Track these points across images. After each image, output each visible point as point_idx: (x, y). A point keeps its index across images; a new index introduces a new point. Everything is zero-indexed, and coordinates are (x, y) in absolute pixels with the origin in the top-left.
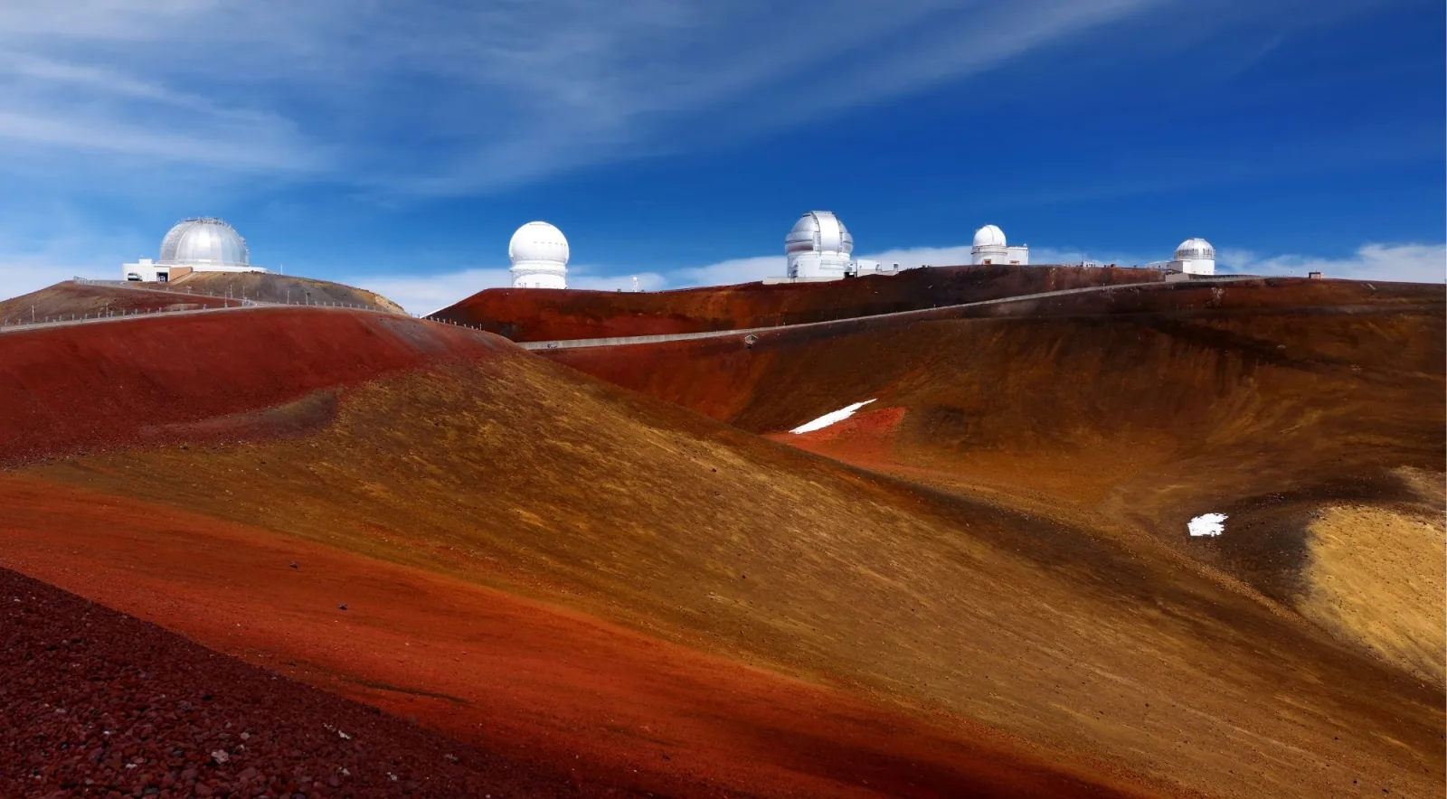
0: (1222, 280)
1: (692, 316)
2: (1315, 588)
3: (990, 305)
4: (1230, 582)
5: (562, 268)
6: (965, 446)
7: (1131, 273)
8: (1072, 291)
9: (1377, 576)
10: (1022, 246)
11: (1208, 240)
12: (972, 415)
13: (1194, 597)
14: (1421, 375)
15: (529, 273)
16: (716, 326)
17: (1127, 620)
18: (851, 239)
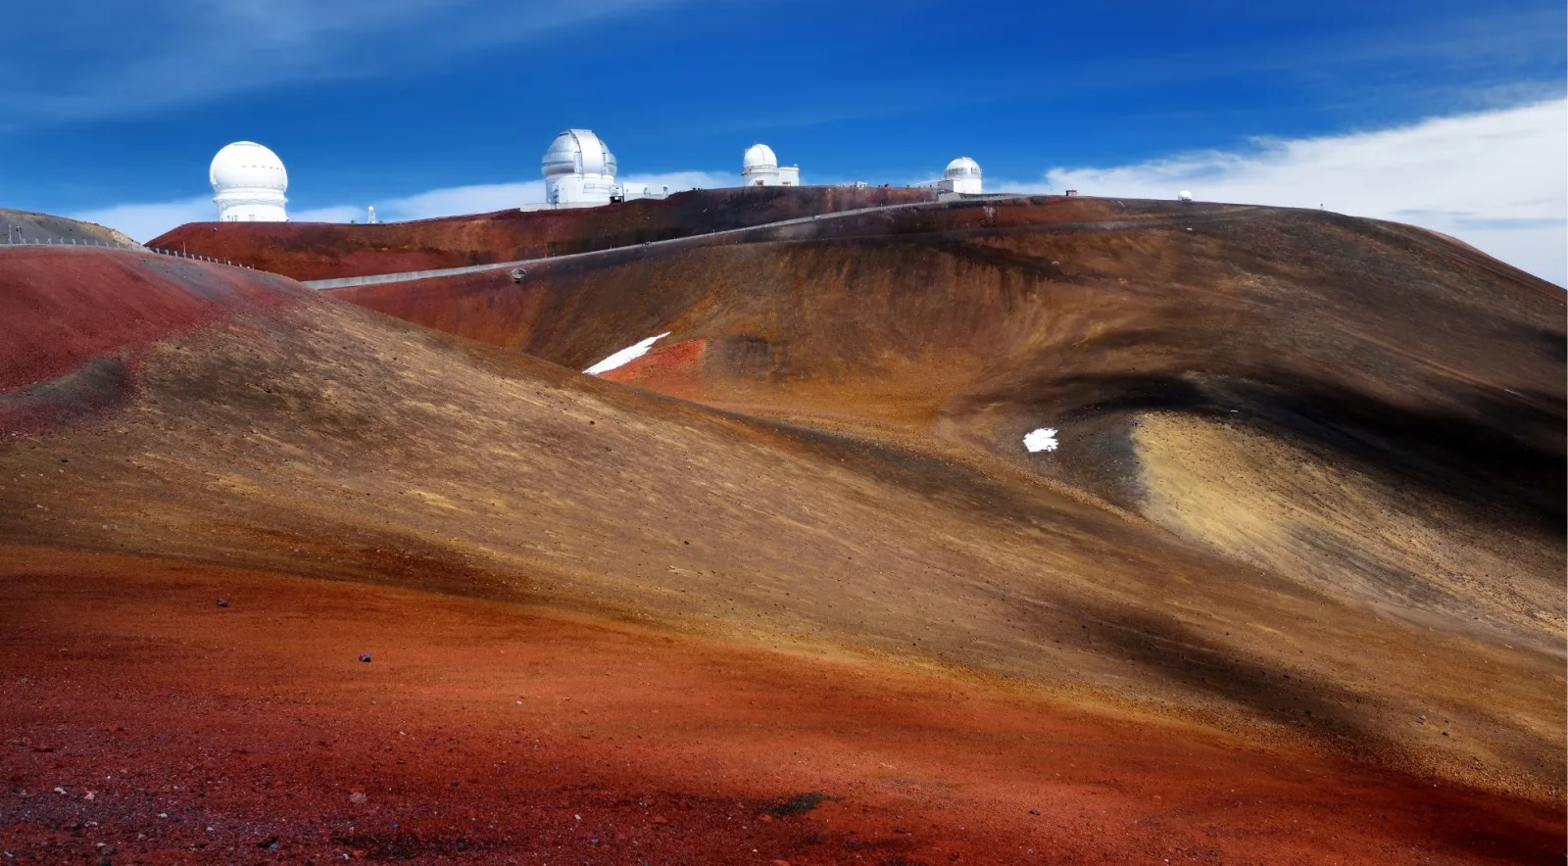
0: (991, 199)
1: (446, 249)
2: (1152, 492)
3: (769, 229)
4: (1080, 494)
5: (281, 197)
6: (778, 378)
7: (905, 192)
8: (850, 213)
9: (1198, 476)
10: (791, 165)
11: (975, 159)
12: (776, 344)
13: (1058, 513)
14: (1177, 285)
15: (240, 204)
16: (475, 259)
17: (1019, 543)
18: (614, 161)
